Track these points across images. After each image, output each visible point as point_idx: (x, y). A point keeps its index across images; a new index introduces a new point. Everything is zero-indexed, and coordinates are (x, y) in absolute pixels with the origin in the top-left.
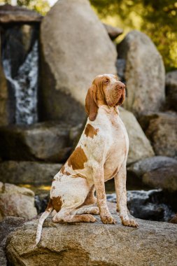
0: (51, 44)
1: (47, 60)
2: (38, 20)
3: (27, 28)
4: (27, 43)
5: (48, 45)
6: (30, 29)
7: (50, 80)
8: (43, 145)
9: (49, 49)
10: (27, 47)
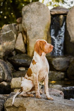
0: (70, 23)
1: (68, 29)
2: (66, 13)
3: (62, 17)
4: (62, 22)
5: (69, 23)
6: (63, 17)
7: (68, 38)
8: (59, 65)
9: (69, 25)
10: (61, 25)
